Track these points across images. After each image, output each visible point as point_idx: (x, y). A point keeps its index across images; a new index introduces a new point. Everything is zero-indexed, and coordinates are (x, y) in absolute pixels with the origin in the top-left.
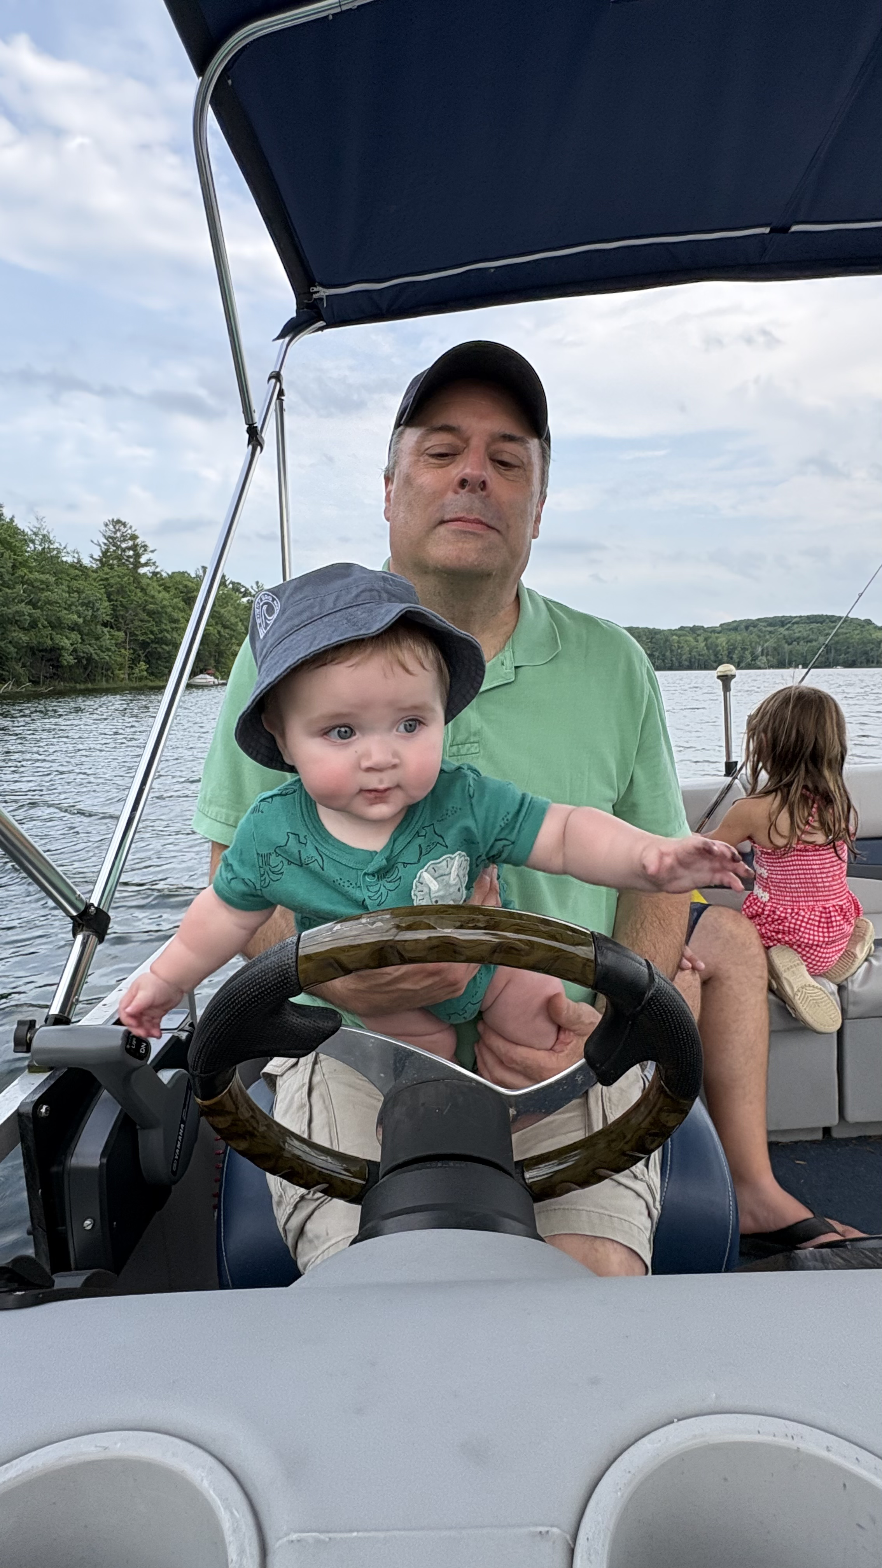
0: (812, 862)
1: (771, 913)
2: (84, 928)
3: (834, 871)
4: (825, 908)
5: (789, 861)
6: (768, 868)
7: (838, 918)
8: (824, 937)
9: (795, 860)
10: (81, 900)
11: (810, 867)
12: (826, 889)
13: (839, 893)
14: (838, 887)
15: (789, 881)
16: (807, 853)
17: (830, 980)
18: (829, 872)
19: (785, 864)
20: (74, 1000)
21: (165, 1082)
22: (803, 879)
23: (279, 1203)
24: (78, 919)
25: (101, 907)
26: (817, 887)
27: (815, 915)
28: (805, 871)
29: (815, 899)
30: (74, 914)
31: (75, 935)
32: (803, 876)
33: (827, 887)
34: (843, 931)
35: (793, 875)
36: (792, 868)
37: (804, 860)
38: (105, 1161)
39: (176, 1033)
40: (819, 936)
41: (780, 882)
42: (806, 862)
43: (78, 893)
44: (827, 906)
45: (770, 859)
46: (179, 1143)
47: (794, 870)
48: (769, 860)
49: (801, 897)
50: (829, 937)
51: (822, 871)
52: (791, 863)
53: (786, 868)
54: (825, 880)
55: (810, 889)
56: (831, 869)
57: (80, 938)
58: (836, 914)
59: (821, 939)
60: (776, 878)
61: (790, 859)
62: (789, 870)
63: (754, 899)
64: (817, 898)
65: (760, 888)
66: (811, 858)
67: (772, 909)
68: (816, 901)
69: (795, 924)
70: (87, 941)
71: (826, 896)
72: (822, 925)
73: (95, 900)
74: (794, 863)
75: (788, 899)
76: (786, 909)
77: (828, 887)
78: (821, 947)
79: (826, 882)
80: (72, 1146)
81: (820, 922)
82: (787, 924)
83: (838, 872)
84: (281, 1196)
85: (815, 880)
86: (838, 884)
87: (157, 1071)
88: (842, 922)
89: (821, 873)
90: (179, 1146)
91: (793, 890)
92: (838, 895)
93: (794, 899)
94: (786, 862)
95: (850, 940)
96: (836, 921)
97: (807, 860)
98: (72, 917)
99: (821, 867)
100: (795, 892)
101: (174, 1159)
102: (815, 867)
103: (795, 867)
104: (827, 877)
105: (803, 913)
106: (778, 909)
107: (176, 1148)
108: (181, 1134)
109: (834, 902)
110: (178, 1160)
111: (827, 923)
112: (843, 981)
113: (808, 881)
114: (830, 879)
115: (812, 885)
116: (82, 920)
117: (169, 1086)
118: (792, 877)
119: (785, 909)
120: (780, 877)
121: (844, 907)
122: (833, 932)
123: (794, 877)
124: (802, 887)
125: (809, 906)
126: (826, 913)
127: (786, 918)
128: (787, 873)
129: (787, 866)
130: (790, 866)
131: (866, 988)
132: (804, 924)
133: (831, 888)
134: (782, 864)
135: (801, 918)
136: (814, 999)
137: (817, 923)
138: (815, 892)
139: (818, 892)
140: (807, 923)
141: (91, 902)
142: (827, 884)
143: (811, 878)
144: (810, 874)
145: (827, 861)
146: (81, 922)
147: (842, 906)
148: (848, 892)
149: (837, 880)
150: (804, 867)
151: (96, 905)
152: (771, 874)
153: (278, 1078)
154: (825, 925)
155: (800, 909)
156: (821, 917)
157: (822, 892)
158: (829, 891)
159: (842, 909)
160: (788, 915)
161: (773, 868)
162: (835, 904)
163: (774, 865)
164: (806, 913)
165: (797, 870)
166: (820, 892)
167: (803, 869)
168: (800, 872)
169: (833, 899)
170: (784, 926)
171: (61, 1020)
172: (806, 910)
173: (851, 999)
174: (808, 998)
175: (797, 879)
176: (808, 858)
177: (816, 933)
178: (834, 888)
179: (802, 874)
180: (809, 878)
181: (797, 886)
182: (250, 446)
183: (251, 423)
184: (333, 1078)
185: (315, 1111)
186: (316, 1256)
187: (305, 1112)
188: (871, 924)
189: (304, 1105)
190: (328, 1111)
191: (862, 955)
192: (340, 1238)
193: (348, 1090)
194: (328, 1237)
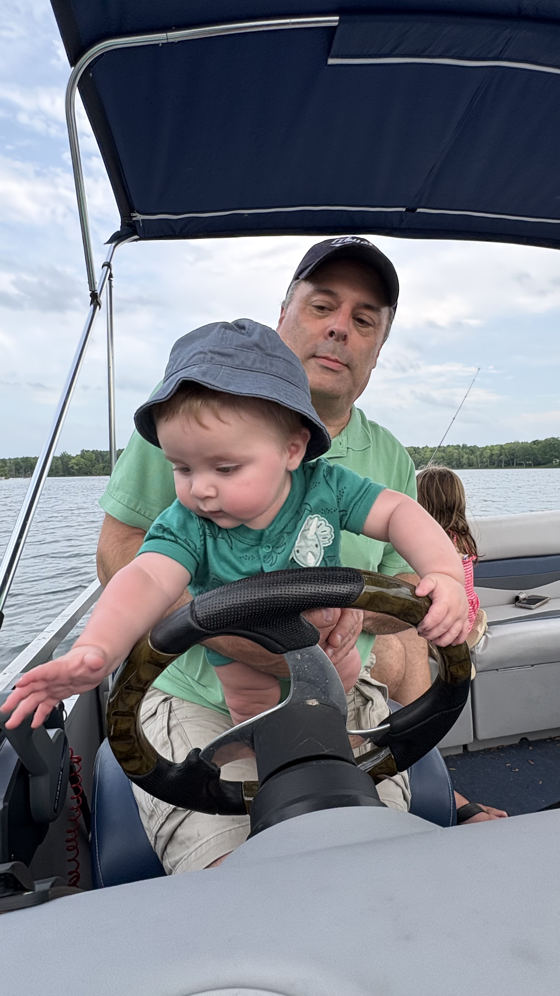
3: (468, 577)
7: (470, 608)
21: (52, 738)
38: (7, 804)
46: (59, 786)
83: (470, 579)
86: (471, 586)
87: (46, 729)
92: (471, 593)
95: (474, 623)
101: (56, 799)
107: (57, 790)
108: (60, 780)
112: (472, 648)
117: (54, 740)
121: (474, 601)
147: (472, 600)
148: (474, 592)
149: (470, 583)
159: (472, 602)
162: (469, 599)
173: (477, 660)
182: (92, 306)
183: (93, 290)
184: (185, 721)
185: (175, 745)
186: (189, 854)
187: (168, 748)
188: (485, 613)
189: (167, 743)
190: (186, 745)
191: (481, 632)
192: (211, 837)
193: (199, 729)
194: (200, 837)
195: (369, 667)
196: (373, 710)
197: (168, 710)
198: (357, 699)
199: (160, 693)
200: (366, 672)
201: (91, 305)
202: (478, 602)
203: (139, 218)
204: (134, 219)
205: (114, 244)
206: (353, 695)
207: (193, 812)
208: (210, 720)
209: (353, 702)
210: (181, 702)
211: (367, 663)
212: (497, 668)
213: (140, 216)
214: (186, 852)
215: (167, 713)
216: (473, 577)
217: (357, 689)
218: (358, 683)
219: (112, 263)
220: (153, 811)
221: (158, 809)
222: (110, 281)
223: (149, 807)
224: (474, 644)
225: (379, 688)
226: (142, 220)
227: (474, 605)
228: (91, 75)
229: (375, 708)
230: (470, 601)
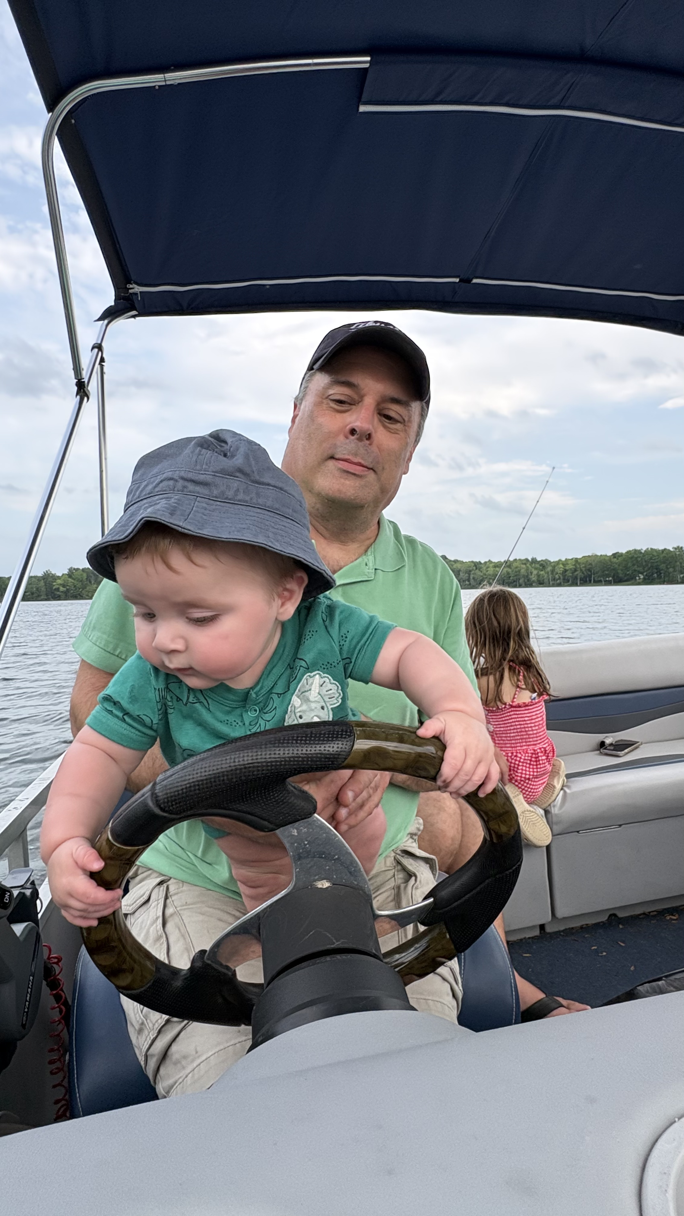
0: (522, 716)
3: (540, 720)
4: (534, 750)
5: (508, 716)
6: (493, 723)
7: (543, 757)
8: (533, 772)
11: (523, 719)
12: (535, 736)
13: (543, 738)
14: (542, 733)
15: (509, 732)
16: (520, 709)
17: (538, 806)
18: (536, 722)
21: (18, 934)
22: (518, 728)
26: (529, 734)
27: (528, 756)
29: (528, 744)
34: (545, 768)
35: (511, 726)
36: (511, 721)
37: (518, 714)
39: (22, 890)
40: (530, 772)
41: (502, 734)
42: (520, 716)
44: (536, 749)
46: (28, 995)
48: (494, 717)
49: (518, 742)
50: (537, 772)
51: (531, 721)
52: (510, 717)
53: (507, 722)
54: (534, 728)
55: (523, 737)
56: (537, 720)
58: (542, 754)
59: (532, 773)
60: (500, 731)
61: (508, 714)
66: (522, 712)
68: (529, 745)
69: (515, 764)
71: (535, 740)
74: (512, 716)
75: (508, 745)
76: (508, 753)
77: (536, 734)
78: (532, 781)
79: (534, 730)
81: (531, 760)
83: (541, 722)
85: (527, 729)
86: (542, 731)
87: (10, 924)
88: (544, 761)
89: (529, 724)
90: (28, 999)
91: (511, 738)
92: (542, 740)
93: (513, 744)
94: (506, 717)
95: (549, 775)
96: (541, 760)
97: (520, 714)
99: (530, 718)
100: (513, 740)
101: (24, 1012)
102: (526, 719)
103: (513, 720)
104: (535, 726)
105: (519, 755)
107: (26, 1001)
108: (30, 986)
110: (27, 1013)
111: (536, 761)
112: (547, 807)
113: (522, 730)
114: (537, 728)
115: (524, 734)
117: (22, 939)
118: (511, 728)
120: (502, 729)
121: (547, 749)
122: (538, 768)
123: (513, 727)
124: (518, 736)
125: (523, 749)
126: (535, 754)
128: (508, 725)
129: (507, 720)
130: (509, 719)
132: (520, 763)
133: (538, 735)
134: (503, 719)
135: (518, 759)
136: (532, 821)
137: (529, 762)
138: (527, 739)
139: (529, 738)
142: (535, 732)
144: (523, 725)
145: (534, 714)
147: (545, 748)
148: (547, 738)
149: (541, 728)
150: (519, 719)
152: (496, 727)
154: (535, 763)
155: (517, 751)
156: (531, 757)
157: (532, 738)
158: (537, 737)
159: (546, 751)
161: (497, 723)
162: (541, 747)
163: (498, 720)
164: (522, 755)
165: (515, 722)
167: (519, 721)
169: (539, 743)
172: (522, 753)
173: (555, 819)
174: (526, 820)
175: (514, 729)
177: (528, 769)
178: (540, 734)
179: (518, 725)
180: (523, 728)
181: (515, 734)
182: (78, 397)
183: (80, 378)
184: (185, 909)
185: (171, 940)
186: (184, 1076)
187: (163, 943)
188: (563, 762)
189: (161, 937)
190: (185, 939)
191: (558, 786)
192: (210, 1054)
193: (201, 918)
194: (197, 1055)
195: (415, 834)
196: (417, 888)
197: (164, 896)
198: (397, 875)
199: (155, 875)
200: (411, 840)
201: (76, 396)
202: (553, 750)
203: (136, 290)
204: (131, 291)
205: (106, 321)
206: (394, 870)
207: (191, 1022)
208: (216, 907)
209: (393, 879)
210: (181, 885)
211: (412, 829)
212: (578, 830)
213: (139, 287)
214: (181, 1075)
215: (163, 899)
216: (545, 719)
217: (399, 863)
218: (399, 855)
219: (103, 344)
220: (143, 1023)
221: (148, 1021)
222: (102, 367)
223: (138, 1019)
224: (551, 801)
225: (426, 860)
226: (140, 292)
227: (548, 754)
228: (73, 121)
229: (419, 886)
230: (543, 749)
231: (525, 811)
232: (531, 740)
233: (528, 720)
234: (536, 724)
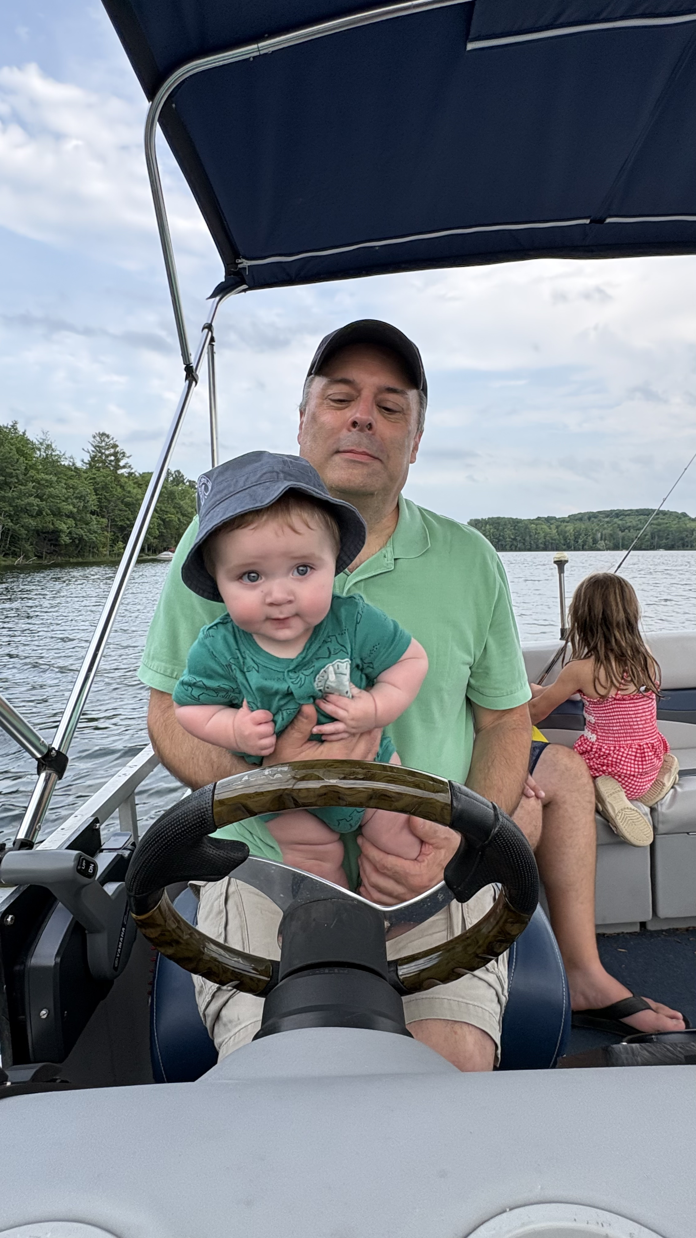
0: (628, 709)
1: (598, 750)
2: (47, 768)
3: (646, 716)
4: (640, 746)
5: (610, 709)
6: (595, 715)
7: (650, 754)
8: (639, 768)
9: (615, 708)
10: (43, 744)
11: (627, 713)
12: (641, 730)
13: (650, 733)
14: (649, 728)
15: (612, 725)
16: (624, 702)
17: (644, 804)
18: (642, 716)
19: (608, 711)
20: (37, 827)
21: (110, 894)
22: (622, 722)
23: (201, 992)
24: (42, 760)
25: (61, 750)
26: (633, 729)
27: (632, 751)
28: (624, 716)
29: (632, 738)
30: (39, 756)
31: (39, 773)
32: (622, 720)
33: (641, 728)
34: (653, 764)
35: (614, 719)
36: (614, 714)
37: (622, 707)
38: (59, 960)
39: (120, 852)
40: (635, 768)
41: (604, 726)
42: (624, 709)
43: (42, 739)
44: (642, 744)
45: (596, 707)
46: (120, 943)
47: (615, 715)
48: (596, 709)
49: (621, 737)
50: (643, 769)
51: (637, 715)
52: (612, 710)
53: (609, 715)
54: (639, 723)
55: (628, 731)
56: (644, 714)
57: (43, 775)
58: (649, 750)
59: (637, 770)
60: (601, 723)
61: (611, 707)
62: (611, 716)
63: (584, 740)
64: (634, 738)
65: (589, 731)
66: (627, 706)
67: (599, 747)
68: (633, 740)
69: (617, 759)
70: (49, 778)
71: (640, 736)
72: (637, 759)
73: (56, 745)
74: (615, 710)
75: (611, 739)
76: (610, 747)
78: (637, 778)
79: (640, 725)
80: (33, 947)
81: (636, 756)
82: (610, 759)
83: (649, 717)
84: (202, 987)
85: (632, 723)
86: (650, 726)
87: (103, 885)
88: (653, 757)
89: (636, 717)
90: (120, 946)
91: (614, 732)
92: (650, 735)
93: (616, 739)
94: (608, 709)
95: (659, 771)
96: (648, 756)
97: (625, 708)
98: (37, 759)
99: (636, 712)
100: (616, 733)
101: (116, 957)
102: (631, 713)
103: (616, 713)
104: (641, 720)
105: (622, 750)
106: (604, 747)
107: (118, 948)
108: (122, 936)
109: (647, 741)
110: (119, 958)
111: (642, 757)
112: (654, 804)
113: (626, 724)
114: (643, 722)
115: (629, 727)
116: (45, 761)
117: (113, 898)
118: (613, 721)
119: (608, 747)
120: (604, 722)
121: (655, 745)
122: (646, 765)
123: (615, 721)
124: (622, 729)
125: (627, 744)
126: (640, 749)
127: (609, 754)
128: (610, 718)
129: (610, 713)
130: (612, 712)
131: (673, 809)
132: (623, 759)
133: (644, 730)
134: (605, 712)
135: (621, 754)
136: (631, 819)
137: (633, 758)
138: (632, 733)
139: (634, 732)
140: (626, 758)
141: (53, 746)
142: (641, 726)
143: (629, 722)
144: (628, 718)
145: (642, 708)
146: (44, 762)
147: (653, 744)
148: (659, 733)
149: (649, 723)
150: (623, 713)
151: (57, 749)
152: (598, 720)
153: (202, 888)
154: (640, 759)
155: (620, 747)
156: (636, 753)
157: (638, 732)
158: (643, 732)
159: (653, 746)
160: (611, 752)
161: (598, 715)
162: (648, 742)
163: (599, 712)
164: (625, 750)
165: (618, 715)
166: (636, 732)
167: (622, 715)
168: (619, 717)
169: (646, 738)
170: (608, 760)
171: (27, 844)
172: (625, 748)
173: (661, 818)
174: (627, 817)
175: (617, 723)
176: (625, 706)
177: (632, 765)
178: (647, 729)
179: (621, 719)
180: (626, 722)
181: (618, 728)
182: (188, 381)
183: (189, 364)
188: (676, 758)
191: (668, 784)
201: (185, 381)
202: (665, 746)
203: (245, 264)
204: (240, 266)
205: (218, 298)
212: (688, 831)
213: (247, 261)
216: (655, 711)
219: (214, 324)
222: (212, 347)
224: (657, 799)
226: (249, 266)
228: (174, 105)
230: (649, 745)
231: (625, 809)
232: (636, 734)
233: (633, 714)
234: (642, 718)
